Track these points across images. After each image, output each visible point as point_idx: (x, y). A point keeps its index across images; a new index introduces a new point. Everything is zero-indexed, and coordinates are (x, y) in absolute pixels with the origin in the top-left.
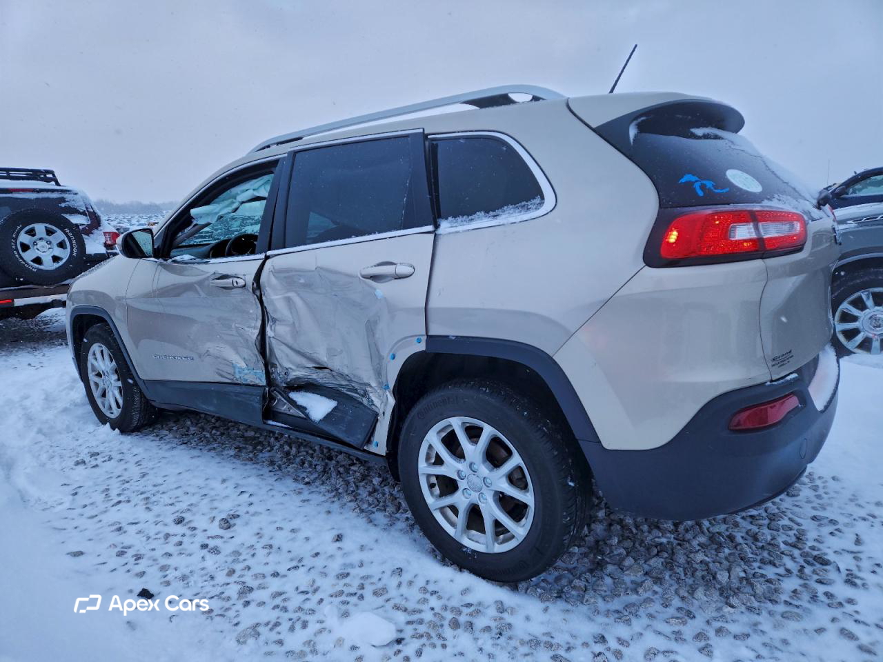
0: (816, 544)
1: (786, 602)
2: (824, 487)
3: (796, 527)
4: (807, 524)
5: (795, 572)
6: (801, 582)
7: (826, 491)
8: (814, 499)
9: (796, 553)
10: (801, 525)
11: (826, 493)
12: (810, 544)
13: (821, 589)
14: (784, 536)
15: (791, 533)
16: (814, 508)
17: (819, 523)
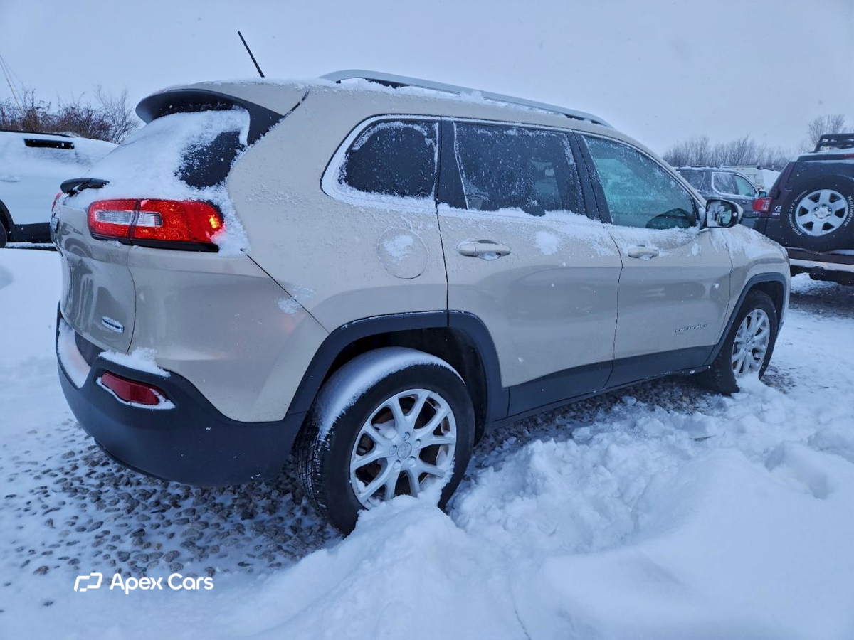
0: (83, 502)
1: (78, 460)
2: (114, 563)
3: (109, 507)
4: (101, 515)
5: (85, 479)
6: (76, 476)
7: (109, 560)
8: (115, 544)
9: (93, 489)
10: (105, 511)
11: (107, 556)
12: (87, 500)
13: (61, 476)
14: (112, 495)
15: (108, 501)
16: (107, 533)
17: (94, 522)
